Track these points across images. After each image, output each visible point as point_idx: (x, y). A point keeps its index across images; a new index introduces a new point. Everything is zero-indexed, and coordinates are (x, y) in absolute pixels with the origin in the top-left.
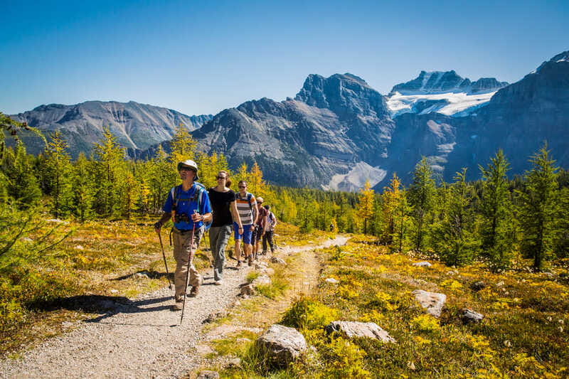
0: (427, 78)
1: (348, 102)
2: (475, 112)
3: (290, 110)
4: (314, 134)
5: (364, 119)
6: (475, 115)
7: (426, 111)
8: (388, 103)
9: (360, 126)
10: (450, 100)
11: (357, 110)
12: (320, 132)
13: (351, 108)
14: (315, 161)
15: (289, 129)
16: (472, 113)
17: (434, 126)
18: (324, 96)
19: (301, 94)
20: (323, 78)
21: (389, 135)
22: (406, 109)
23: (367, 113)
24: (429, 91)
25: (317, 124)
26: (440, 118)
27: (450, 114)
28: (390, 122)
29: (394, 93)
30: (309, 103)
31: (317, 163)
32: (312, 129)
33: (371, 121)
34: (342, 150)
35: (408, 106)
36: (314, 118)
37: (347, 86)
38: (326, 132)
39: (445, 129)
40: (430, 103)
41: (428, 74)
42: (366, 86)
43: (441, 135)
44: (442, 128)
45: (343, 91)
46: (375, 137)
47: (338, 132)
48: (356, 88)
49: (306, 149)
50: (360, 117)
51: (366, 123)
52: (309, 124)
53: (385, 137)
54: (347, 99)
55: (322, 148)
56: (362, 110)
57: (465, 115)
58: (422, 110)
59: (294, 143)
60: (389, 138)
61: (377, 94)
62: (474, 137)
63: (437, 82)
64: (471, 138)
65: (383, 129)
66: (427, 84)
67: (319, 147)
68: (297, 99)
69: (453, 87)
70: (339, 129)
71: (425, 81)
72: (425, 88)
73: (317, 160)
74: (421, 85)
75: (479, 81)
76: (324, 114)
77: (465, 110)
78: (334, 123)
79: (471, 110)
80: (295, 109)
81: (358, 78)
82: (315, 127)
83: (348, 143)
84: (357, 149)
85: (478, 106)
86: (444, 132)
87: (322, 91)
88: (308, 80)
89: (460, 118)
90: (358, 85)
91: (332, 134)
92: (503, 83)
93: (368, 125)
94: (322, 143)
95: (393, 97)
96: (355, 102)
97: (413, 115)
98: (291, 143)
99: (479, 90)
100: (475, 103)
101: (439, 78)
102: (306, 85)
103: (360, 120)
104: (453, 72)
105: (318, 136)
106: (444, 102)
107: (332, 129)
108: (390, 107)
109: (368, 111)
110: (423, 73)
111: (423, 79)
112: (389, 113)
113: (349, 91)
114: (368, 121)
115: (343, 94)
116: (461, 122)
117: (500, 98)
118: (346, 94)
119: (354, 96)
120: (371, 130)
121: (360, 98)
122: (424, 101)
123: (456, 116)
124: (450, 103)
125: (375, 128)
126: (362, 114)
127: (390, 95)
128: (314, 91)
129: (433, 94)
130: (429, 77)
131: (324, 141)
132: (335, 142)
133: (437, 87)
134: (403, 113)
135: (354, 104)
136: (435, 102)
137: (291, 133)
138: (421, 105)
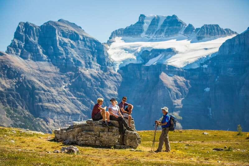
0: (147, 23)
1: (67, 53)
2: (206, 62)
3: (6, 67)
4: (37, 94)
5: (87, 72)
6: (205, 66)
7: (153, 62)
8: (108, 52)
9: (84, 82)
10: (177, 50)
11: (79, 63)
12: (43, 92)
13: (72, 60)
14: (42, 126)
15: (8, 89)
16: (202, 64)
17: (167, 79)
18: (39, 47)
19: (13, 45)
20: (35, 27)
21: (115, 90)
22: (131, 60)
23: (89, 65)
24: (151, 37)
25: (37, 82)
26: (172, 70)
27: (182, 66)
28: (115, 75)
29: (113, 39)
30: (23, 56)
31: (44, 127)
32: (33, 87)
33: (95, 75)
34: (68, 110)
35: (131, 56)
36: (32, 75)
37: (64, 35)
38: (49, 91)
39: (178, 82)
40: (156, 52)
41: (148, 19)
42: (84, 34)
43: (175, 89)
44: (175, 81)
45: (60, 41)
46: (102, 93)
47: (59, 89)
48: (74, 37)
49: (30, 112)
50: (83, 71)
51: (89, 77)
52: (30, 82)
53: (112, 92)
54: (66, 50)
55: (48, 110)
56: (83, 62)
57: (196, 66)
58: (148, 60)
59: (17, 107)
60: (116, 93)
61: (97, 42)
62: (207, 89)
63: (159, 27)
64: (204, 91)
65: (108, 83)
66: (149, 30)
67: (44, 109)
68: (8, 51)
69: (177, 33)
70: (61, 86)
71: (146, 26)
72: (146, 33)
73: (44, 125)
74: (141, 31)
75: (203, 27)
76: (41, 68)
77: (196, 62)
78: (54, 78)
79: (202, 61)
80: (11, 65)
81: (73, 25)
82: (36, 86)
83: (73, 101)
84: (83, 107)
85: (207, 56)
86: (178, 86)
87: (36, 41)
88: (18, 28)
89: (191, 70)
90: (75, 33)
91: (55, 93)
92: (226, 30)
93: (93, 80)
94: (47, 104)
95: (113, 45)
96: (74, 53)
97: (139, 66)
98: (14, 106)
99: (204, 37)
100: (203, 54)
101: (161, 22)
102: (17, 36)
103: (83, 74)
104: (174, 16)
105: (41, 96)
106: (171, 52)
107: (53, 86)
108: (112, 57)
109: (90, 63)
110: (142, 17)
111: (143, 23)
112: (113, 64)
113: (66, 40)
114: (91, 75)
115: (60, 44)
116: (193, 74)
117: (227, 49)
118: (64, 45)
119: (72, 47)
120: (96, 86)
121: (79, 49)
122: (150, 50)
123: (188, 68)
124: (177, 52)
125: (101, 82)
126: (84, 67)
127: (109, 43)
128: (27, 41)
129: (156, 40)
130: (150, 21)
131: (49, 102)
132: (60, 102)
133: (160, 33)
134: (128, 63)
135: (74, 56)
136: (161, 51)
137: (12, 94)
138: (146, 55)
